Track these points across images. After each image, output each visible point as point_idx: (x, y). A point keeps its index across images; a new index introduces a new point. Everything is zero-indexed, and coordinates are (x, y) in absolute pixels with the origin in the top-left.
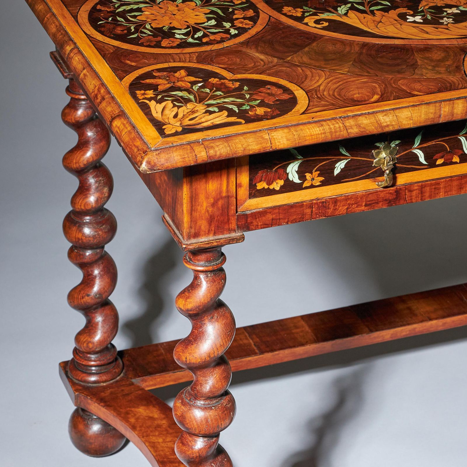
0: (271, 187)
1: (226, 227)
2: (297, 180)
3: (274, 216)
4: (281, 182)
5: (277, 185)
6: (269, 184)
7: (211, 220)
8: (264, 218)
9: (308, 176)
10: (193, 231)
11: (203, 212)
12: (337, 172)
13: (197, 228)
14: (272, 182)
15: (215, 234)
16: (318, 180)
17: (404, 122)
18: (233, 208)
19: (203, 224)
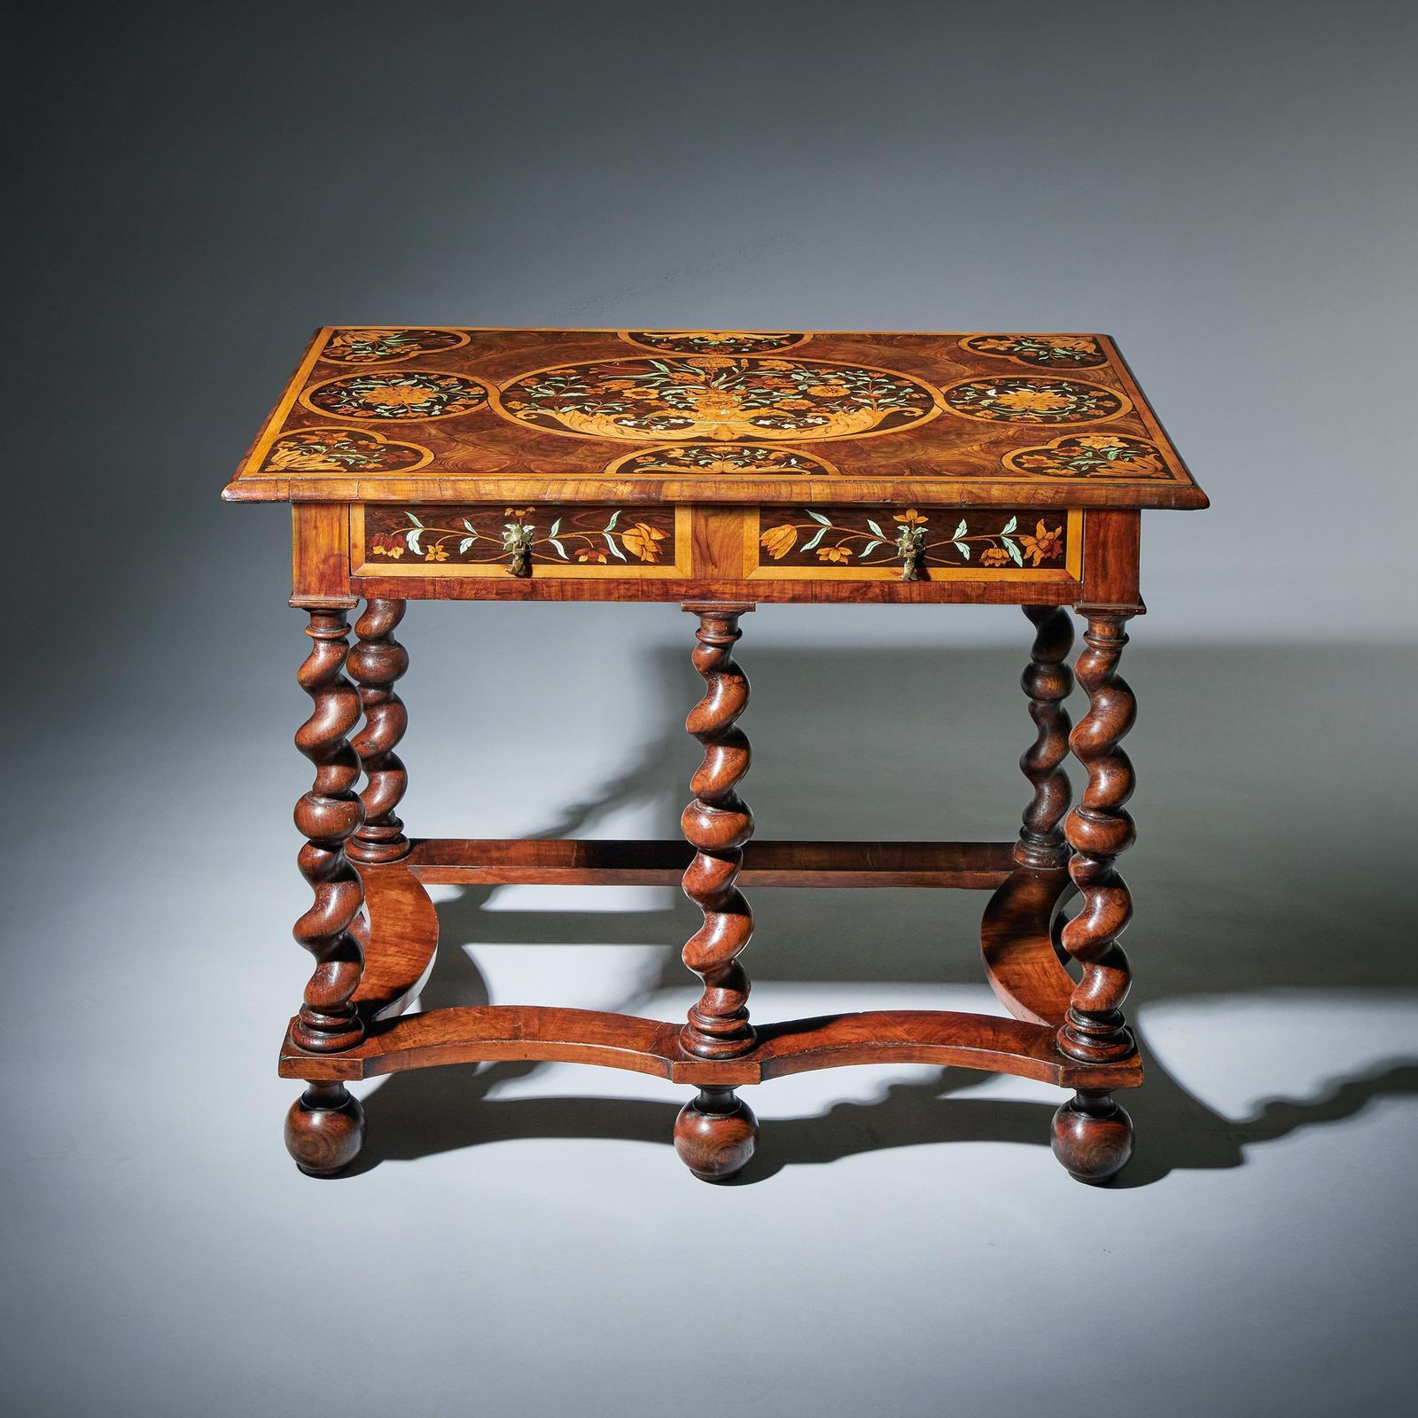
0: (390, 554)
1: (339, 589)
2: (418, 551)
3: (392, 587)
4: (401, 551)
5: (397, 552)
6: (388, 549)
7: (322, 578)
8: (380, 587)
9: (430, 548)
10: (302, 587)
11: (313, 567)
12: (463, 549)
13: (307, 584)
14: (391, 549)
15: (326, 594)
16: (443, 555)
17: (505, 493)
18: (347, 568)
19: (313, 580)
